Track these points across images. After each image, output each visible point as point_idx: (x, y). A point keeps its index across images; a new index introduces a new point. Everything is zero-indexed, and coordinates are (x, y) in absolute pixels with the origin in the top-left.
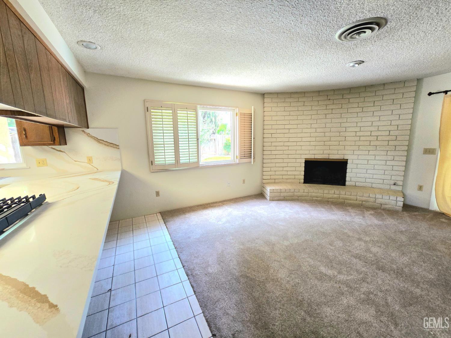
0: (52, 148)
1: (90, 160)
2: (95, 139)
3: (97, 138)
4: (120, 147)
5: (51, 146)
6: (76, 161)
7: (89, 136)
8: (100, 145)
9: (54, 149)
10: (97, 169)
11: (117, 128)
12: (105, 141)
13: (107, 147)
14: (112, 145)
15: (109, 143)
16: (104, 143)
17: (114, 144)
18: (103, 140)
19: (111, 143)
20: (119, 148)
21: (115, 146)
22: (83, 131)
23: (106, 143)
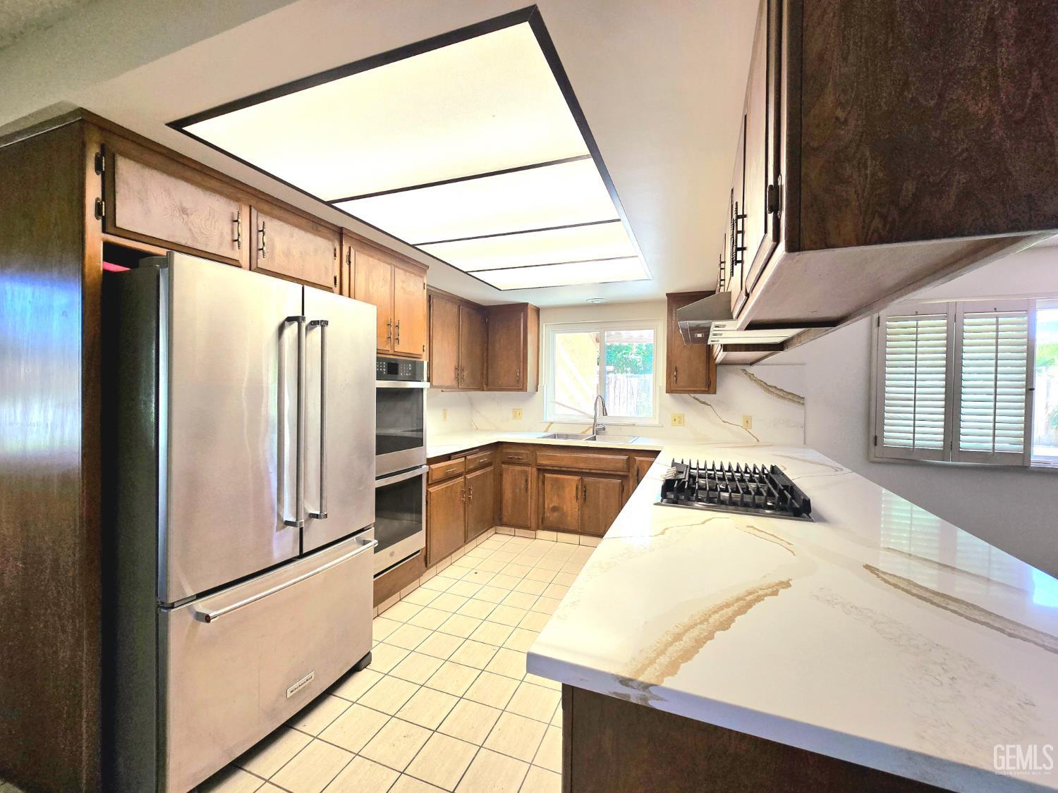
0: (694, 398)
1: (747, 422)
2: (761, 385)
3: (765, 383)
4: (808, 402)
5: (693, 395)
6: (725, 422)
7: (752, 379)
8: (769, 395)
9: (697, 399)
10: (758, 441)
11: (804, 364)
12: (778, 389)
13: (782, 401)
14: (790, 397)
15: (786, 392)
16: (778, 392)
17: (796, 395)
18: (775, 387)
19: (790, 393)
20: (803, 404)
21: (798, 400)
22: (744, 370)
23: (781, 393)
